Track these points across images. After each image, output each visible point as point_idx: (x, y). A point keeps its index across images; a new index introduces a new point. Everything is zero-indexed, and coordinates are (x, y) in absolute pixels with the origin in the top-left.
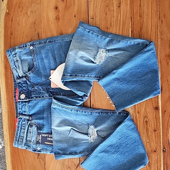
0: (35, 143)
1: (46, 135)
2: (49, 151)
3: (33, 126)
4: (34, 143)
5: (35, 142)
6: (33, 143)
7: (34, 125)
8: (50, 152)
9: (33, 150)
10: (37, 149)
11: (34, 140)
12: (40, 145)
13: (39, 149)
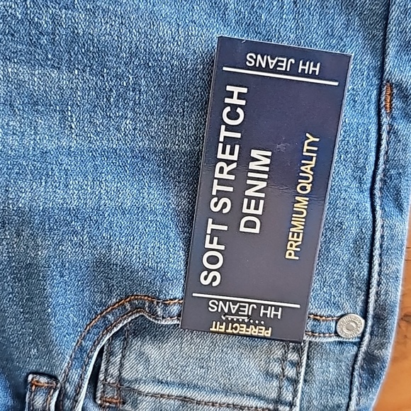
0: (293, 357)
1: (213, 246)
2: (386, 215)
3: (120, 379)
4: (291, 372)
5: (284, 359)
6: (295, 382)
7: (114, 371)
8: (390, 208)
9: (368, 385)
10: (359, 344)
11: (269, 375)
12: (313, 308)
13: (353, 325)
